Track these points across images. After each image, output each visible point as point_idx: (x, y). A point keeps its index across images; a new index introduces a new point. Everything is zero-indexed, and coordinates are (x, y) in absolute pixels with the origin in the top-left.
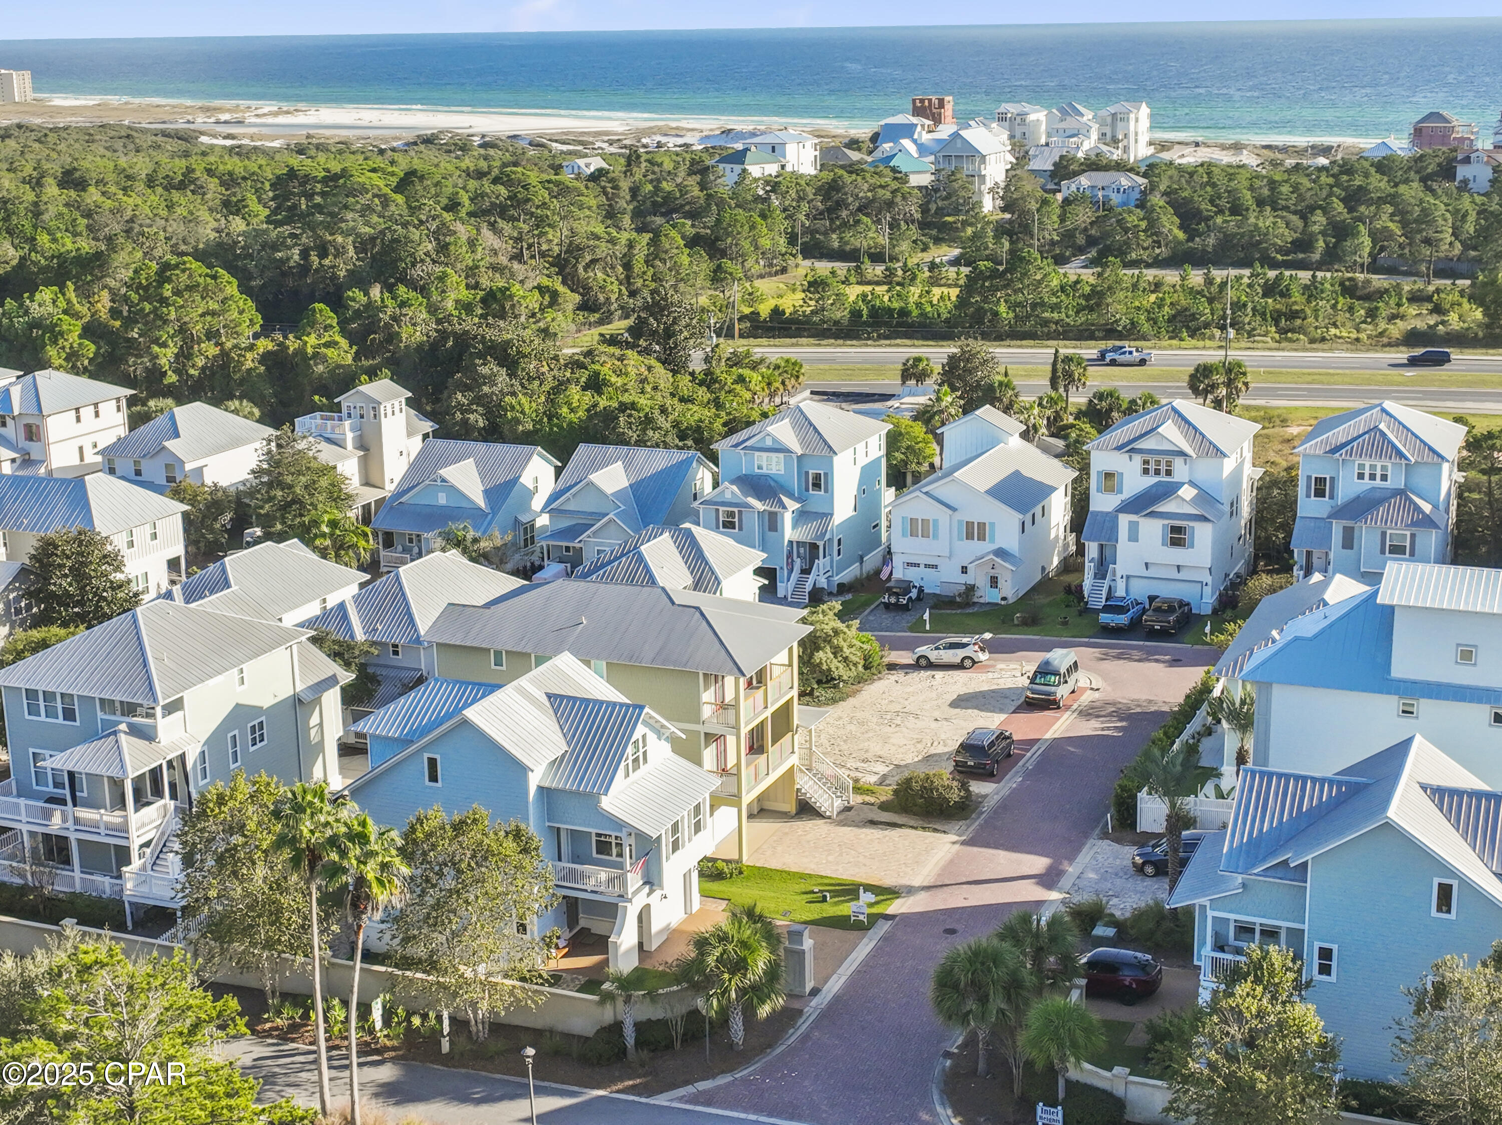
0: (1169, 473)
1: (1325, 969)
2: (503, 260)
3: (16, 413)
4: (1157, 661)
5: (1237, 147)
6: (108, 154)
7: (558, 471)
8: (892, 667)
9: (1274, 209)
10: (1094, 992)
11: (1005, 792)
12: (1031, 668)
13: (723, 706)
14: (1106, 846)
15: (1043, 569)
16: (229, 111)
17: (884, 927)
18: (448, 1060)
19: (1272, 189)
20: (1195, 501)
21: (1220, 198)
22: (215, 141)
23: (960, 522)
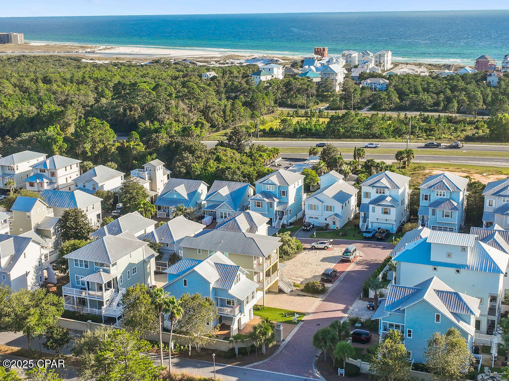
0: (384, 193)
1: (410, 335)
2: (186, 112)
3: (48, 168)
4: (379, 248)
5: (420, 65)
6: (54, 67)
7: (209, 189)
8: (305, 249)
9: (428, 93)
10: (354, 341)
11: (335, 286)
12: (344, 250)
13: (259, 264)
14: (361, 302)
15: (349, 218)
16: (89, 48)
17: (301, 323)
18: (191, 357)
19: (428, 85)
20: (390, 201)
21: (411, 88)
22: (87, 61)
23: (325, 206)
